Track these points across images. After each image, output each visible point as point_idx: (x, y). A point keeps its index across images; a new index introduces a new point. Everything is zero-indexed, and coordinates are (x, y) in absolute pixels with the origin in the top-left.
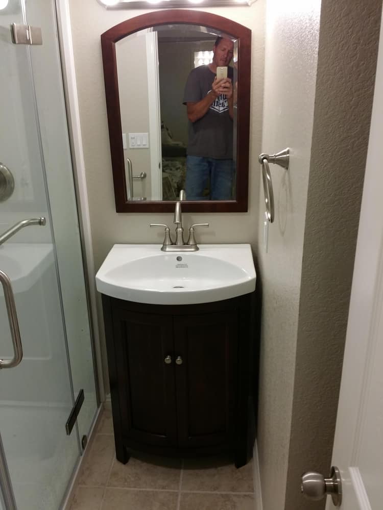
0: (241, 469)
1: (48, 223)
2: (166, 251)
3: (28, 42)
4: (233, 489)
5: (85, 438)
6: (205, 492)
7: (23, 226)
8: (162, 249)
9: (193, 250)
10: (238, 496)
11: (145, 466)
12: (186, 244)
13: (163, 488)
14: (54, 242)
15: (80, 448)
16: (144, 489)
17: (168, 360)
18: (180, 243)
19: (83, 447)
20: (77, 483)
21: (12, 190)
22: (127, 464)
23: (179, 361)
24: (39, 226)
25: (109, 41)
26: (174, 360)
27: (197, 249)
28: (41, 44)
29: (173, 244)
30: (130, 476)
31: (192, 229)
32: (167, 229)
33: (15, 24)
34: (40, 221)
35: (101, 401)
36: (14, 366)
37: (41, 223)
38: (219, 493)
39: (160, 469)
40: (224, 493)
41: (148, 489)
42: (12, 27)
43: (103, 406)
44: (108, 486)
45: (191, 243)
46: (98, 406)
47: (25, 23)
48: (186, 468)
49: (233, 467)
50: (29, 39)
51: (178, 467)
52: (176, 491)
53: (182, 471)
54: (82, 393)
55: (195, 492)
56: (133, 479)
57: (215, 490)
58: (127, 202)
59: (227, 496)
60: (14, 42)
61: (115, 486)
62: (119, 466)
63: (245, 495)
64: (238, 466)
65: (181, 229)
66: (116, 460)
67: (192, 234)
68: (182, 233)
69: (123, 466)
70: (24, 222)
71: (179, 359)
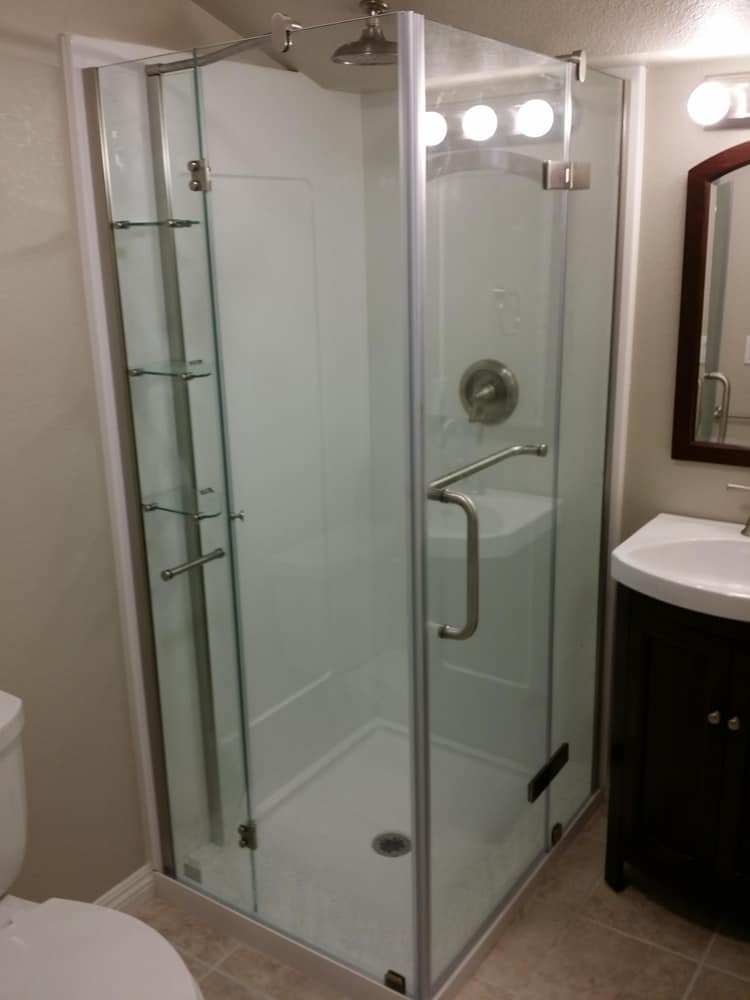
1: (550, 455)
2: (748, 535)
3: (566, 186)
5: (558, 827)
7: (514, 453)
8: (744, 532)
13: (673, 948)
14: (555, 495)
15: (547, 841)
16: (639, 939)
17: (715, 717)
19: (554, 842)
21: (513, 407)
23: (734, 723)
24: (535, 458)
25: (702, 178)
26: (725, 719)
28: (586, 187)
30: (621, 912)
33: (550, 162)
34: (539, 448)
36: (463, 639)
37: (540, 452)
41: (648, 942)
42: (545, 167)
44: (580, 913)
46: (593, 792)
47: (566, 159)
50: (569, 183)
54: (565, 748)
55: (729, 973)
56: (624, 918)
60: (545, 186)
62: (609, 892)
69: (613, 894)
70: (516, 448)
71: (734, 720)
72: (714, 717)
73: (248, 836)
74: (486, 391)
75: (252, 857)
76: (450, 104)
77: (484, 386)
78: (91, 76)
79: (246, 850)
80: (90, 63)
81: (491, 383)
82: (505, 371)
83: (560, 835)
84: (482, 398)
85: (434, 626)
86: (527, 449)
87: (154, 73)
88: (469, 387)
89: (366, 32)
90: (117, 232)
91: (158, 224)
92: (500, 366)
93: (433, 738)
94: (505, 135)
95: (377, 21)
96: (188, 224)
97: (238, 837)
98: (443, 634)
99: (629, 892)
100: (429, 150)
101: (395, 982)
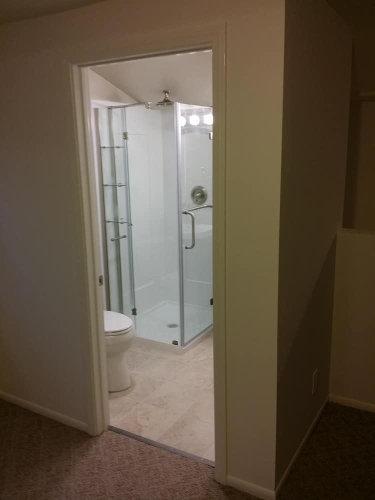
36: (191, 248)
37: (211, 206)
42: (210, 134)
60: (210, 139)
73: (134, 312)
74: (198, 195)
75: (135, 317)
76: (188, 114)
77: (198, 193)
78: (96, 110)
79: (133, 316)
80: (97, 107)
81: (200, 192)
82: (204, 189)
84: (196, 197)
86: (208, 206)
87: (110, 108)
88: (193, 194)
89: (165, 99)
90: (102, 149)
91: (110, 147)
92: (202, 188)
93: (185, 304)
94: (202, 123)
95: (167, 96)
96: (119, 147)
97: (131, 312)
98: (186, 248)
100: (182, 127)
101: (175, 343)
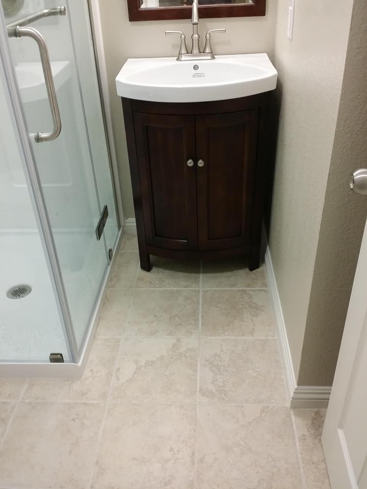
0: (254, 271)
2: (181, 61)
4: (248, 286)
5: (110, 251)
6: (223, 289)
8: (177, 60)
9: (209, 58)
10: (254, 291)
11: (167, 272)
12: (202, 52)
13: (186, 287)
15: (107, 258)
16: (168, 289)
18: (196, 51)
19: (110, 259)
20: (107, 286)
22: (151, 272)
23: (201, 163)
26: (195, 162)
27: (213, 58)
29: (189, 52)
30: (155, 280)
31: (208, 35)
32: (183, 36)
34: (61, 10)
35: (121, 225)
38: (236, 289)
39: (181, 275)
40: (240, 289)
41: (173, 289)
43: (123, 230)
44: (136, 288)
45: (208, 50)
46: (119, 230)
48: (204, 272)
49: (247, 270)
51: (197, 272)
52: (197, 289)
53: (201, 275)
54: (106, 208)
55: (214, 289)
56: (157, 282)
57: (232, 287)
58: (140, 10)
59: (243, 291)
61: (142, 287)
62: (145, 273)
63: (259, 290)
64: (252, 269)
65: (197, 36)
66: (141, 269)
67: (208, 40)
68: (198, 39)
69: (147, 273)
71: (200, 161)
72: (190, 163)
83: (112, 254)
85: (32, 135)
86: (53, 11)
98: (38, 139)
99: (154, 269)
101: (57, 358)
